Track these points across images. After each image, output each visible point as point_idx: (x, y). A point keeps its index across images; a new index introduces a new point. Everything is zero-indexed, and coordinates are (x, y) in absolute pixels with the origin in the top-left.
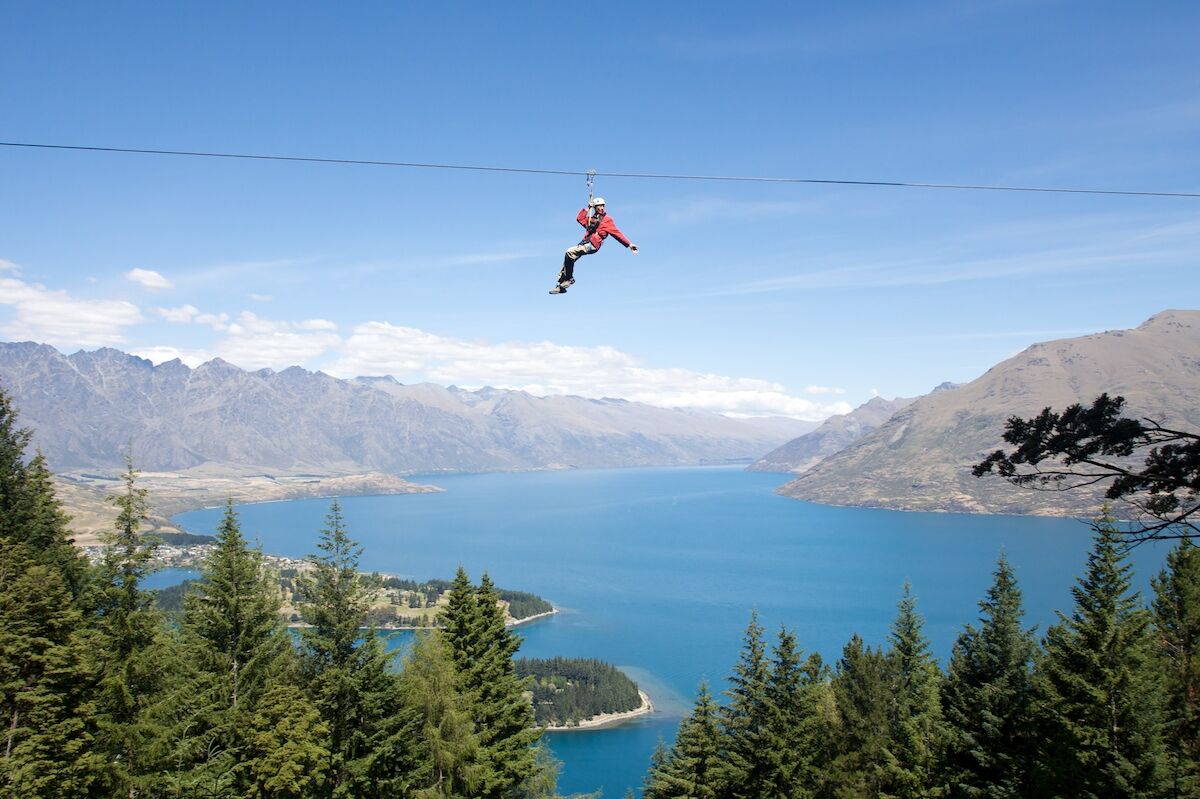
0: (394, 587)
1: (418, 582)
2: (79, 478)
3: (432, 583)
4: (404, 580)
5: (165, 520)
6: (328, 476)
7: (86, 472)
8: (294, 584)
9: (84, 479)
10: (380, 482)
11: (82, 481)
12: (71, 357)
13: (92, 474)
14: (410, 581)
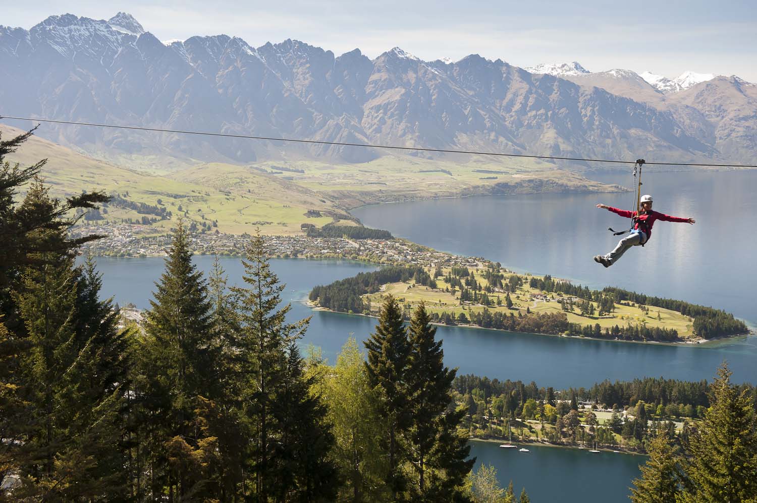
0: (567, 293)
1: (592, 290)
2: (269, 170)
3: (607, 290)
4: (577, 285)
5: (344, 213)
6: (506, 173)
7: (275, 165)
8: (463, 284)
9: (274, 171)
10: (559, 179)
11: (272, 173)
12: (259, 49)
13: (281, 166)
14: (583, 287)
